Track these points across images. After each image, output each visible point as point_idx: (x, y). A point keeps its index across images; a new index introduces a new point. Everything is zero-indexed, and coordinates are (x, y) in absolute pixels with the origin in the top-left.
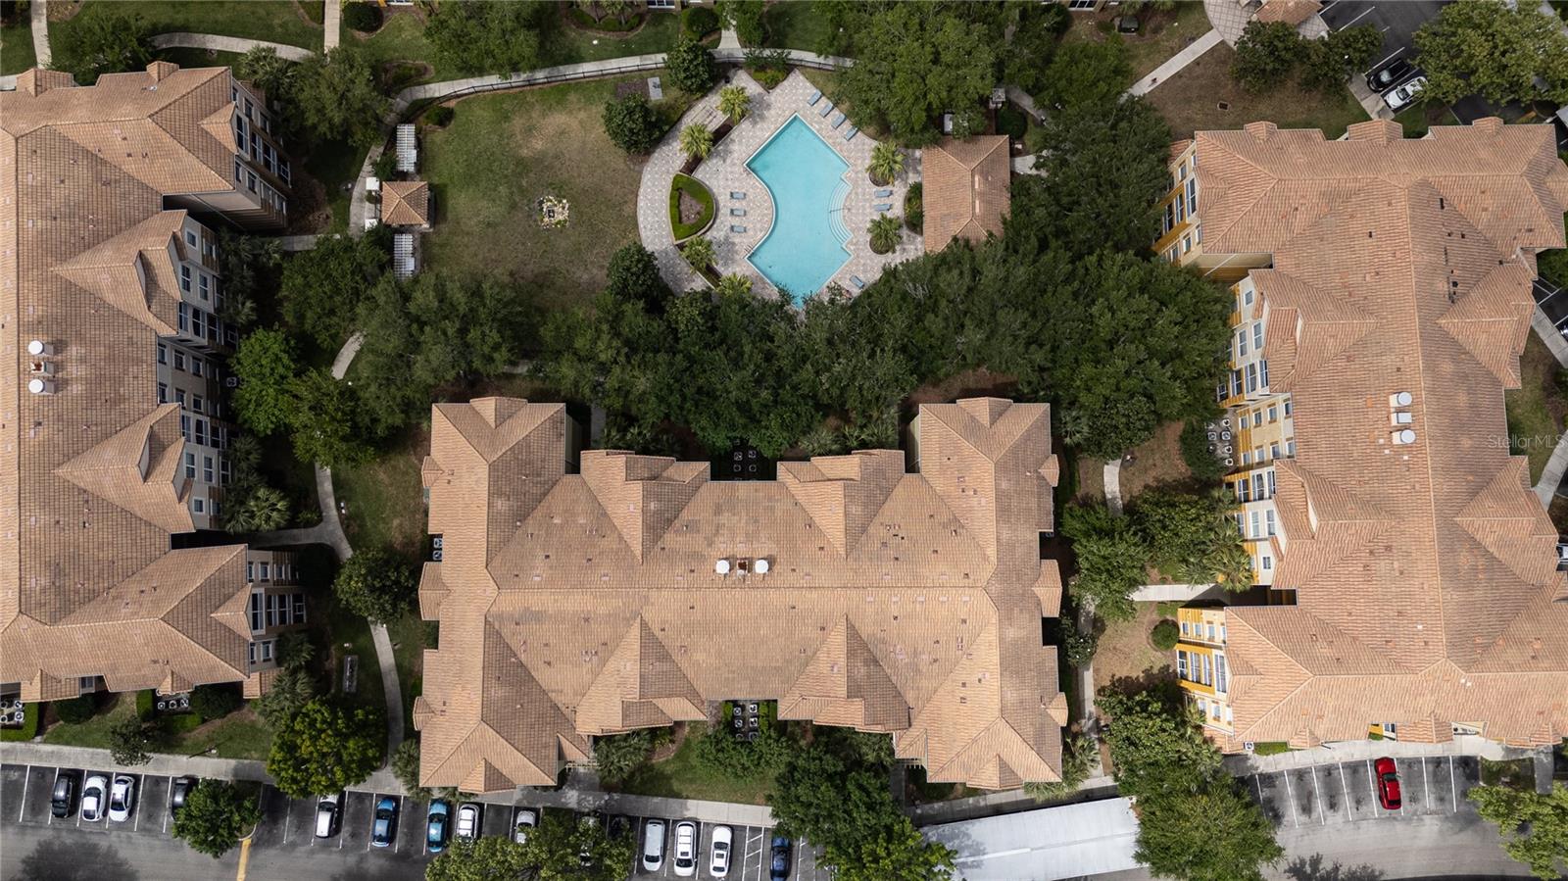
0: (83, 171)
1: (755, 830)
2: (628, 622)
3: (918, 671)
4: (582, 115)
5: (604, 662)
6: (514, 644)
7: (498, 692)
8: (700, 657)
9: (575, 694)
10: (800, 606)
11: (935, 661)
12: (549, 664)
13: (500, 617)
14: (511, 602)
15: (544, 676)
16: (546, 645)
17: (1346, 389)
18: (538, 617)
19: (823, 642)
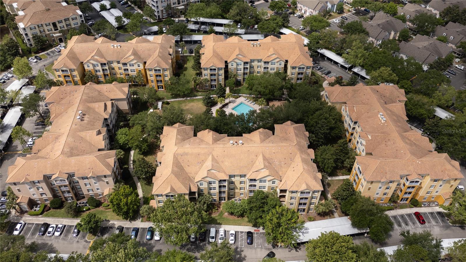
0: (97, 93)
1: (242, 232)
2: (209, 155)
3: (281, 167)
4: (197, 103)
5: (202, 165)
6: (181, 161)
7: (176, 169)
8: (226, 163)
9: (195, 174)
10: (250, 151)
11: (285, 164)
12: (189, 166)
13: (178, 154)
14: (181, 151)
15: (187, 169)
16: (188, 161)
17: (369, 117)
18: (187, 154)
19: (257, 159)
